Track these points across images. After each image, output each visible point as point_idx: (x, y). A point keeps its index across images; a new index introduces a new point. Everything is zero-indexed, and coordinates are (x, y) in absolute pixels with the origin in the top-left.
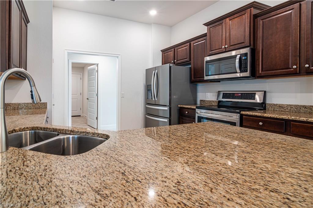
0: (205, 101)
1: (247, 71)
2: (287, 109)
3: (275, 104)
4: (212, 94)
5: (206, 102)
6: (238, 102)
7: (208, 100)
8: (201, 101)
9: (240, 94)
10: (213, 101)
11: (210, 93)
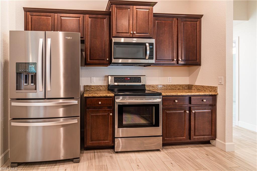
0: (91, 86)
1: (153, 59)
2: (156, 88)
3: (149, 85)
4: (98, 78)
5: (93, 87)
6: (125, 85)
7: (95, 85)
8: (85, 86)
9: (129, 78)
10: (101, 86)
11: (96, 77)
